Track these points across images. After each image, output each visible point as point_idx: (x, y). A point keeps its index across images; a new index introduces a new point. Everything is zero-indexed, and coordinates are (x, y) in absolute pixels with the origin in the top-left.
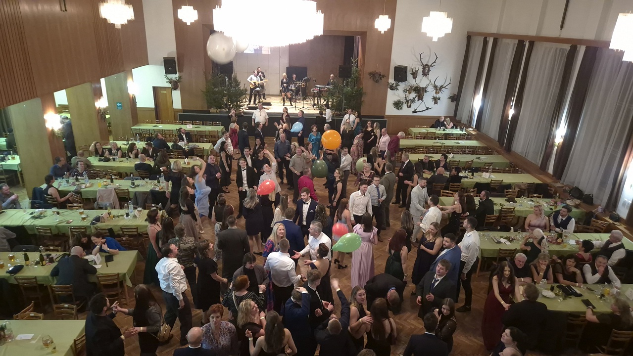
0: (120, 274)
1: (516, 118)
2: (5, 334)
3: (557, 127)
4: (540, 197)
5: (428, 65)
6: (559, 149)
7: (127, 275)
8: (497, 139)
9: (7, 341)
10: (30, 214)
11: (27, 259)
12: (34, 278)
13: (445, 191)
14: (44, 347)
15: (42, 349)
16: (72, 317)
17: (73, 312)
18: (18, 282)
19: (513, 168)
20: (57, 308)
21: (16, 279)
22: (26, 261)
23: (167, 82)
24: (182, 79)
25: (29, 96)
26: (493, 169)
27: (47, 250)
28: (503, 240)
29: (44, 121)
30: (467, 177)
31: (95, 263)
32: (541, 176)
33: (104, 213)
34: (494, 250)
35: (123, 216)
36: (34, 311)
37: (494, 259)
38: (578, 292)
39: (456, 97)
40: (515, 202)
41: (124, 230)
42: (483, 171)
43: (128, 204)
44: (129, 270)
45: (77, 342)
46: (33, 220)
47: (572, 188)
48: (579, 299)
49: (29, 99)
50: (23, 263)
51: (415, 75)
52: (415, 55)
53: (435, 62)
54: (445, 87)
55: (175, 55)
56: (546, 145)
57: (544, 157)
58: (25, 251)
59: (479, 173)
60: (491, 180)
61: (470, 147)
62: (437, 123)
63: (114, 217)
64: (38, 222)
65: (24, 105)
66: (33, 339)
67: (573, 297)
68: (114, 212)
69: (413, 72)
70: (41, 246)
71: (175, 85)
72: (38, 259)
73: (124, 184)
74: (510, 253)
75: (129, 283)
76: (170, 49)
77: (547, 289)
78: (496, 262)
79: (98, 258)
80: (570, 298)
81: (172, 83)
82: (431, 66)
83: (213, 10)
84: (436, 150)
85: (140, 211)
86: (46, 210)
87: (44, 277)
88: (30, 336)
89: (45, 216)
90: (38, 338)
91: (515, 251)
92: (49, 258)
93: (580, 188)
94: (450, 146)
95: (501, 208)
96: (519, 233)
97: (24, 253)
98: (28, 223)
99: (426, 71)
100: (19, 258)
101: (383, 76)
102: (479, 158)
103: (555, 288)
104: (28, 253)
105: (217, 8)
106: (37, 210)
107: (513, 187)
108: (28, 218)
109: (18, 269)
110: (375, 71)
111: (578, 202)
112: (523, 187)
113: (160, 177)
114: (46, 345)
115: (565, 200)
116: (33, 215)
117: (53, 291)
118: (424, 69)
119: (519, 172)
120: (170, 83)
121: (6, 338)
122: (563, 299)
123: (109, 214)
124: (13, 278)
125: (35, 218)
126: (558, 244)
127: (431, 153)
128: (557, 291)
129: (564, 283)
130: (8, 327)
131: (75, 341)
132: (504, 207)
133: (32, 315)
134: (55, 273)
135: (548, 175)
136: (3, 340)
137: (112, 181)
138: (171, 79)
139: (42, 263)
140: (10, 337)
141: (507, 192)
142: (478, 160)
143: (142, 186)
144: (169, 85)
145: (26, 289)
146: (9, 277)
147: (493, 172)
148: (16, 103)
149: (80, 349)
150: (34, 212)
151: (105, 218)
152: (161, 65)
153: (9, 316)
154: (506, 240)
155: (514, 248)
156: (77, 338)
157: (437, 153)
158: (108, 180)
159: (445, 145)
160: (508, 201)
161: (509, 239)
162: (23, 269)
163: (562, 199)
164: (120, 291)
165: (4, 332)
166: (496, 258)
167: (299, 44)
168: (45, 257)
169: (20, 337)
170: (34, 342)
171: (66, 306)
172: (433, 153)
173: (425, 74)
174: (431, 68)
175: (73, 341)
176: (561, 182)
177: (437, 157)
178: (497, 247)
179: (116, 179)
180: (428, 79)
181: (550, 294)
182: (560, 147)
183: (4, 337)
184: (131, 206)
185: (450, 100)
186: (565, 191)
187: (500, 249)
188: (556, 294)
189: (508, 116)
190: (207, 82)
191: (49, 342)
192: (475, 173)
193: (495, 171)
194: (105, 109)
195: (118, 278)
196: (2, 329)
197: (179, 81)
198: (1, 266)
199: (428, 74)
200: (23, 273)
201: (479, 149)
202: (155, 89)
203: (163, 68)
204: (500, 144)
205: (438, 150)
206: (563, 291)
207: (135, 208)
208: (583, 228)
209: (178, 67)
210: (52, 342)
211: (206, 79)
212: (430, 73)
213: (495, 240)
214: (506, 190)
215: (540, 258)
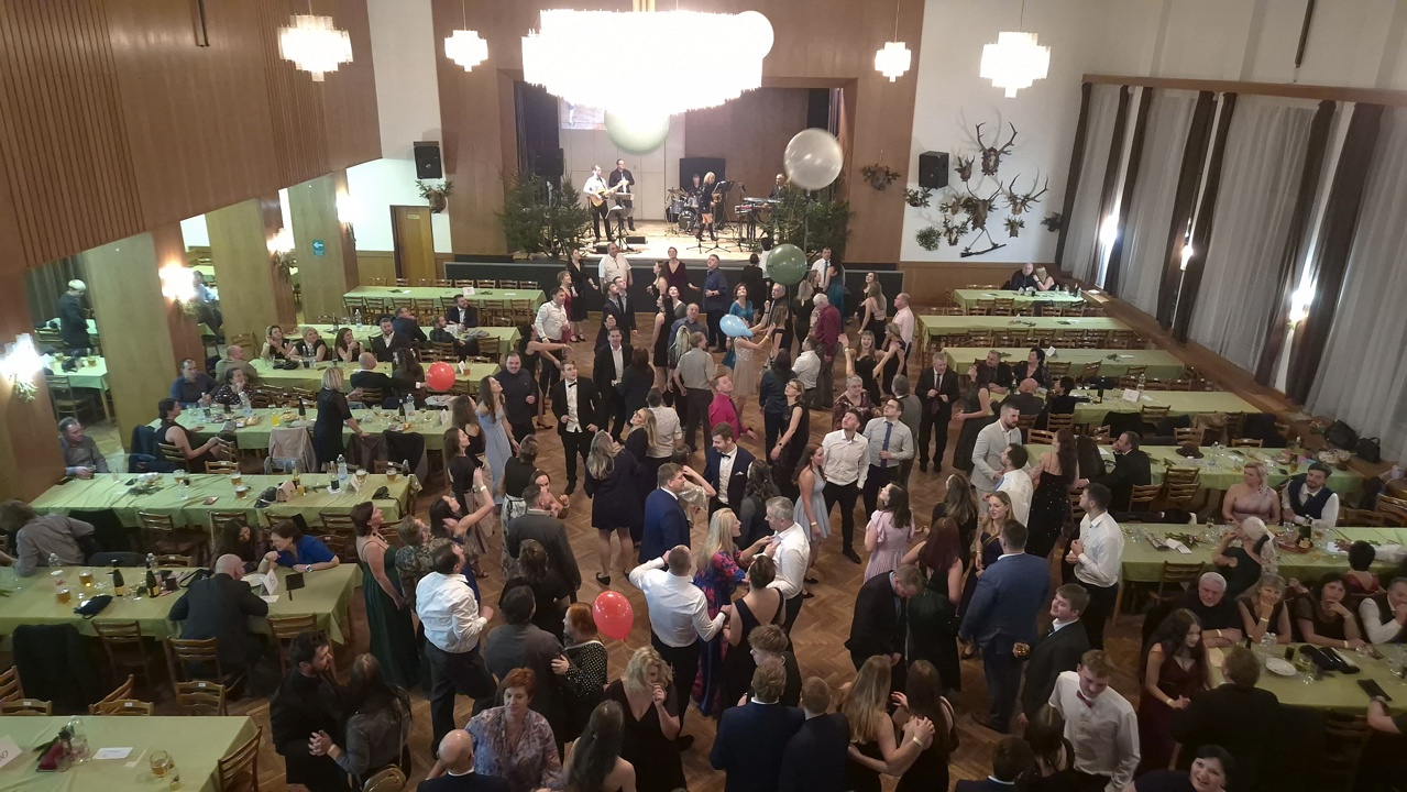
0: (320, 614)
1: (1196, 266)
3: (1294, 285)
4: (1257, 445)
5: (995, 150)
6: (1300, 336)
7: (332, 617)
8: (1155, 314)
10: (127, 484)
11: (119, 582)
12: (131, 625)
13: (1037, 431)
14: (154, 775)
15: (149, 780)
16: (215, 710)
17: (218, 698)
18: (99, 632)
19: (1193, 380)
20: (184, 690)
21: (96, 627)
22: (117, 586)
23: (422, 195)
24: (452, 191)
25: (128, 229)
26: (1148, 381)
27: (161, 563)
28: (1172, 543)
29: (158, 283)
30: (1087, 400)
31: (265, 592)
32: (1260, 398)
33: (285, 480)
34: (1152, 566)
35: (324, 487)
36: (132, 696)
37: (1153, 586)
38: (1350, 662)
39: (1059, 220)
40: (1198, 455)
41: (326, 519)
42: (1123, 387)
43: (335, 462)
44: (337, 608)
45: (225, 767)
46: (134, 497)
47: (1330, 423)
48: (1352, 679)
49: (127, 236)
50: (111, 590)
51: (965, 172)
52: (965, 128)
53: (1010, 143)
54: (1033, 199)
55: (438, 138)
56: (1269, 325)
57: (1265, 352)
58: (115, 565)
59: (1116, 391)
60: (1144, 407)
61: (1094, 331)
62: (1017, 278)
63: (306, 490)
64: (144, 502)
65: (116, 248)
66: (130, 758)
67: (1337, 673)
68: (307, 479)
69: (961, 165)
70: (150, 554)
71: (438, 202)
72: (143, 582)
74: (1188, 573)
75: (336, 634)
76: (427, 123)
77: (1279, 656)
78: (1156, 591)
79: (271, 580)
80: (1333, 676)
81: (432, 199)
82: (1002, 151)
83: (524, 39)
84: (1016, 339)
85: (363, 477)
86: (161, 474)
87: (158, 622)
88: (125, 751)
89: (158, 489)
90: (141, 756)
91: (1202, 568)
92: (168, 581)
93: (1350, 423)
94: (1047, 330)
95: (1168, 470)
96: (1210, 526)
97: (112, 569)
98: (122, 504)
99: (992, 164)
100: (101, 580)
101: (895, 176)
102: (1114, 357)
103: (1297, 653)
104: (122, 570)
105: (532, 34)
106: (142, 475)
107: (1195, 423)
108: (123, 493)
109: (100, 604)
110: (877, 165)
111: (1345, 455)
112: (1217, 422)
113: (405, 401)
114: (159, 771)
115: (1316, 452)
116: (133, 486)
117: (173, 652)
118: (986, 157)
119: (1208, 388)
120: (428, 197)
122: (1316, 679)
123: (296, 483)
124: (88, 624)
125: (137, 492)
126: (1302, 551)
128: (1301, 659)
129: (1317, 641)
131: (221, 763)
132: (1175, 467)
133: (129, 704)
134: (179, 612)
135: (1275, 394)
136: (66, 758)
137: (302, 413)
138: (430, 189)
139: (152, 592)
140: (80, 752)
141: (1179, 433)
142: (1112, 362)
143: (367, 422)
144: (425, 202)
145: (117, 647)
146: (79, 622)
147: (1147, 388)
148: (101, 244)
149: (230, 781)
150: (136, 480)
151: (288, 493)
152: (408, 159)
153: (80, 709)
154: (1179, 543)
155: (1200, 562)
156: (228, 753)
157: (1018, 346)
158: (294, 410)
159: (1036, 327)
160: (1184, 453)
161: (1185, 540)
162: (111, 604)
163: (1308, 449)
165: (69, 743)
166: (1157, 584)
167: (708, 109)
168: (158, 578)
169: (102, 754)
170: (132, 764)
171: (202, 685)
172: (1009, 346)
173: (989, 170)
174: (1002, 157)
175: (216, 764)
176: (1306, 410)
177: (1019, 355)
178: (1160, 558)
180: (996, 180)
181: (1284, 667)
182: (1302, 331)
183: (68, 754)
184: (343, 466)
185: (1047, 227)
186: (1314, 431)
187: (1166, 564)
188: (1299, 668)
189: (1179, 264)
190: (507, 192)
191: (164, 765)
192: (1106, 392)
193: (1150, 386)
194: (287, 256)
195: (314, 625)
196: (66, 734)
197: (446, 193)
198: (64, 598)
199: (996, 171)
200: (110, 612)
201: (1114, 337)
202: (395, 210)
203: (413, 165)
204: (1161, 324)
205: (1021, 339)
206: (1314, 661)
207: (351, 471)
208: (1360, 516)
209: (445, 162)
210: (172, 766)
211: (505, 189)
212: (1001, 167)
213: (1154, 543)
214: (1177, 430)
215: (1260, 586)
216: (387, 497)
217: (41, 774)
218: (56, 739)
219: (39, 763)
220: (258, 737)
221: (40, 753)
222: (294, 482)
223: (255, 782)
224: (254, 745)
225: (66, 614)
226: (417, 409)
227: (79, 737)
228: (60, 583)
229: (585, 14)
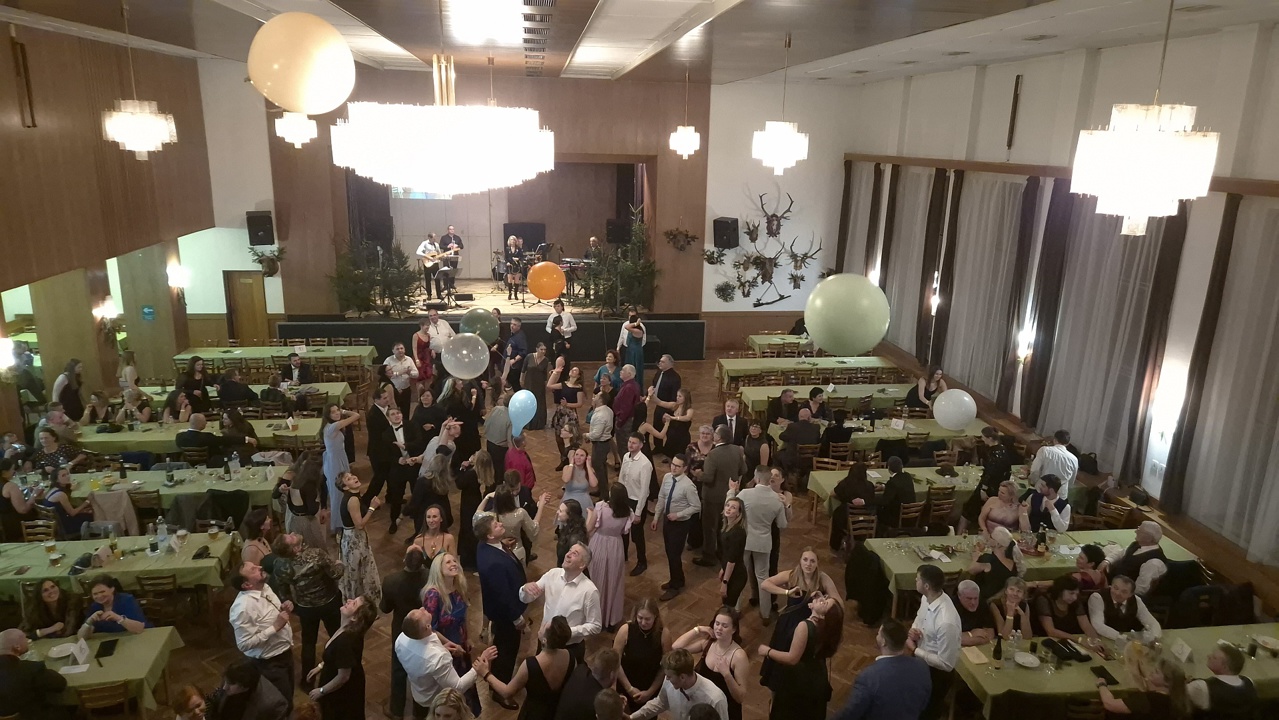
0: (131, 681)
1: (944, 312)
3: (1020, 326)
5: (776, 216)
6: (1028, 368)
7: (146, 683)
8: (914, 353)
13: (821, 460)
23: (254, 261)
24: (285, 256)
28: (935, 554)
30: (862, 430)
31: (77, 661)
32: (1001, 422)
33: (102, 545)
35: (143, 550)
38: (1083, 651)
40: (954, 475)
41: (144, 582)
42: (891, 416)
43: (155, 524)
44: (152, 671)
48: (1086, 667)
51: (753, 235)
52: (750, 198)
53: (788, 210)
54: (811, 257)
55: (270, 207)
56: (1003, 362)
57: (1001, 383)
59: (885, 421)
60: (909, 434)
61: (867, 369)
63: (123, 554)
67: (1074, 663)
68: (124, 543)
69: (749, 229)
71: (270, 266)
73: (149, 480)
75: (149, 702)
76: (261, 195)
77: (1023, 650)
79: (81, 649)
80: (1070, 665)
81: (265, 264)
82: (782, 217)
83: (332, 127)
84: (800, 377)
85: (183, 537)
94: (827, 369)
95: (930, 488)
96: (965, 537)
99: (774, 227)
101: (694, 238)
102: (883, 391)
103: (1039, 646)
107: (951, 447)
110: (677, 229)
112: (968, 444)
113: (230, 459)
118: (769, 222)
120: (260, 262)
122: (1056, 668)
123: (113, 547)
126: (1040, 555)
128: (1043, 652)
129: (1056, 635)
132: (935, 486)
135: (1013, 419)
137: (123, 476)
138: (263, 255)
141: (938, 456)
142: (882, 395)
143: (191, 481)
144: (258, 267)
147: (909, 417)
151: (104, 558)
152: (241, 227)
154: (940, 553)
155: (958, 570)
157: (803, 384)
158: (114, 473)
159: (818, 367)
160: (942, 473)
161: (946, 551)
172: (797, 384)
173: (773, 232)
174: (782, 221)
176: (1038, 432)
179: (135, 469)
180: (779, 241)
181: (1031, 660)
182: (1029, 365)
188: (1042, 660)
189: (930, 310)
190: (339, 257)
192: (877, 421)
193: (914, 416)
194: (115, 321)
195: (126, 692)
197: (279, 258)
199: (779, 233)
201: (883, 373)
202: (229, 277)
203: (244, 234)
204: (920, 361)
205: (806, 377)
206: (1054, 653)
207: (172, 531)
208: (1086, 521)
209: (278, 229)
211: (337, 252)
212: (781, 231)
213: (920, 554)
214: (936, 453)
215: (1007, 588)
216: (208, 556)
222: (111, 547)
226: (242, 466)
229: (388, 107)
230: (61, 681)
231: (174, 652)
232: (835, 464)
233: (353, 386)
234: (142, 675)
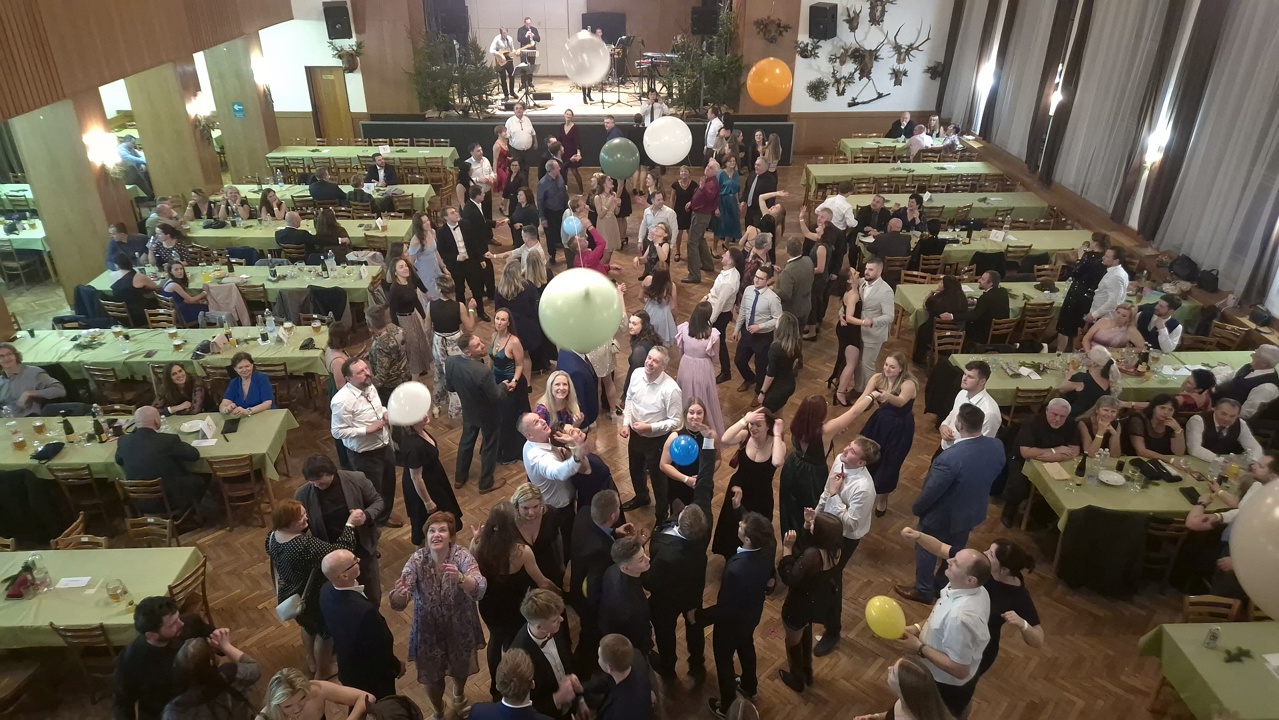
0: (255, 455)
1: (1065, 110)
2: (33, 577)
3: (1150, 129)
5: (881, 0)
6: (1154, 177)
7: (267, 458)
8: (1024, 159)
9: (40, 591)
10: (72, 340)
11: (69, 430)
12: (84, 469)
13: (909, 272)
14: (111, 600)
15: (107, 604)
16: (162, 542)
17: (166, 532)
18: (54, 476)
19: (1055, 220)
20: (134, 526)
21: (51, 471)
22: (67, 434)
23: (334, 56)
24: (362, 51)
25: (49, 97)
26: (1013, 222)
27: (106, 412)
28: (1024, 371)
29: (83, 149)
30: (957, 242)
31: (204, 437)
33: (216, 335)
34: (1006, 392)
35: (255, 339)
36: (86, 531)
38: (1174, 472)
39: (940, 69)
40: (1054, 290)
42: (991, 228)
43: (263, 316)
44: (270, 448)
45: (176, 591)
46: (79, 352)
47: (1175, 257)
48: (1174, 487)
49: (47, 104)
50: (62, 437)
51: (853, 23)
54: (917, 48)
56: (1126, 168)
57: (1120, 192)
58: (64, 415)
59: (984, 232)
60: (1008, 246)
61: (968, 176)
62: (894, 127)
63: (238, 342)
64: (88, 356)
65: (39, 116)
66: (88, 586)
67: (1162, 483)
68: (238, 332)
69: (849, 16)
70: (95, 405)
71: (350, 62)
72: (91, 430)
73: (255, 275)
74: (1037, 397)
75: (271, 474)
77: (1109, 468)
79: (209, 426)
80: (1157, 485)
81: (345, 59)
82: (888, 2)
84: (895, 185)
85: (289, 330)
86: (102, 330)
87: (107, 466)
88: (84, 581)
89: (101, 344)
90: (99, 584)
91: (1050, 393)
92: (114, 428)
93: (1194, 256)
94: (924, 176)
95: (1026, 304)
96: (1059, 355)
97: (61, 419)
98: (68, 359)
99: (878, 14)
100: (54, 429)
101: (786, 28)
102: (984, 200)
103: (1127, 465)
104: (71, 419)
106: (84, 332)
107: (1054, 261)
108: (68, 348)
109: (54, 450)
110: (769, 17)
111: (1186, 285)
113: (326, 257)
114: (115, 597)
115: (1160, 284)
116: (76, 342)
117: (124, 492)
118: (873, 8)
119: (1069, 227)
120: (340, 57)
121: (37, 585)
122: (1142, 487)
123: (228, 336)
124: (44, 469)
125: (82, 347)
126: (1139, 374)
127: (884, 192)
128: (1130, 470)
129: (1147, 455)
130: (38, 565)
131: (171, 588)
132: (1032, 302)
133: (84, 539)
135: (1128, 231)
136: (31, 588)
137: (231, 270)
138: (342, 49)
139: (100, 438)
140: (44, 583)
141: (1039, 270)
142: (983, 205)
143: (292, 277)
144: (338, 63)
145: (73, 489)
146: (36, 466)
147: (1012, 228)
148: (23, 112)
150: (80, 336)
151: (221, 345)
152: (318, 19)
153: (42, 542)
154: (1030, 370)
155: (1047, 387)
156: (176, 580)
157: (896, 192)
158: (222, 267)
159: (914, 173)
160: (1041, 288)
161: (1037, 368)
162: (63, 450)
163: (1154, 281)
164: (257, 488)
165: (32, 575)
166: (1010, 407)
168: (105, 426)
169: (64, 583)
170: (90, 592)
171: (150, 520)
172: (890, 192)
173: (875, 20)
174: (887, 6)
175: (167, 589)
176: (1155, 245)
178: (1014, 385)
179: (241, 264)
180: (882, 30)
181: (1116, 478)
182: (1156, 172)
183: (33, 584)
184: (271, 319)
185: (929, 75)
186: (1161, 265)
187: (1019, 389)
188: (1128, 478)
189: (1047, 109)
190: (416, 52)
191: (119, 592)
192: (975, 233)
193: (1015, 226)
194: (207, 119)
195: (251, 464)
196: (28, 568)
197: (358, 53)
198: (20, 446)
199: (882, 21)
200: (63, 457)
201: (986, 181)
202: (310, 71)
203: (323, 26)
204: (1029, 168)
205: (900, 185)
206: (1142, 472)
207: (279, 323)
208: (1195, 341)
209: (355, 22)
210: (125, 592)
211: (414, 48)
212: (887, 17)
213: (1008, 371)
214: (1036, 267)
215: (1099, 406)
216: (313, 347)
217: (10, 602)
218: (20, 573)
219: (6, 593)
220: (204, 565)
221: (7, 584)
222: (226, 335)
223: (205, 603)
224: (201, 571)
225: (23, 460)
226: (338, 264)
227: (40, 569)
228: (15, 433)
230: (194, 453)
231: (290, 432)
232: (925, 278)
233: (436, 188)
234: (263, 450)
